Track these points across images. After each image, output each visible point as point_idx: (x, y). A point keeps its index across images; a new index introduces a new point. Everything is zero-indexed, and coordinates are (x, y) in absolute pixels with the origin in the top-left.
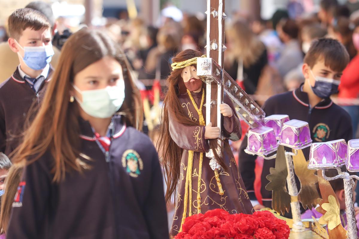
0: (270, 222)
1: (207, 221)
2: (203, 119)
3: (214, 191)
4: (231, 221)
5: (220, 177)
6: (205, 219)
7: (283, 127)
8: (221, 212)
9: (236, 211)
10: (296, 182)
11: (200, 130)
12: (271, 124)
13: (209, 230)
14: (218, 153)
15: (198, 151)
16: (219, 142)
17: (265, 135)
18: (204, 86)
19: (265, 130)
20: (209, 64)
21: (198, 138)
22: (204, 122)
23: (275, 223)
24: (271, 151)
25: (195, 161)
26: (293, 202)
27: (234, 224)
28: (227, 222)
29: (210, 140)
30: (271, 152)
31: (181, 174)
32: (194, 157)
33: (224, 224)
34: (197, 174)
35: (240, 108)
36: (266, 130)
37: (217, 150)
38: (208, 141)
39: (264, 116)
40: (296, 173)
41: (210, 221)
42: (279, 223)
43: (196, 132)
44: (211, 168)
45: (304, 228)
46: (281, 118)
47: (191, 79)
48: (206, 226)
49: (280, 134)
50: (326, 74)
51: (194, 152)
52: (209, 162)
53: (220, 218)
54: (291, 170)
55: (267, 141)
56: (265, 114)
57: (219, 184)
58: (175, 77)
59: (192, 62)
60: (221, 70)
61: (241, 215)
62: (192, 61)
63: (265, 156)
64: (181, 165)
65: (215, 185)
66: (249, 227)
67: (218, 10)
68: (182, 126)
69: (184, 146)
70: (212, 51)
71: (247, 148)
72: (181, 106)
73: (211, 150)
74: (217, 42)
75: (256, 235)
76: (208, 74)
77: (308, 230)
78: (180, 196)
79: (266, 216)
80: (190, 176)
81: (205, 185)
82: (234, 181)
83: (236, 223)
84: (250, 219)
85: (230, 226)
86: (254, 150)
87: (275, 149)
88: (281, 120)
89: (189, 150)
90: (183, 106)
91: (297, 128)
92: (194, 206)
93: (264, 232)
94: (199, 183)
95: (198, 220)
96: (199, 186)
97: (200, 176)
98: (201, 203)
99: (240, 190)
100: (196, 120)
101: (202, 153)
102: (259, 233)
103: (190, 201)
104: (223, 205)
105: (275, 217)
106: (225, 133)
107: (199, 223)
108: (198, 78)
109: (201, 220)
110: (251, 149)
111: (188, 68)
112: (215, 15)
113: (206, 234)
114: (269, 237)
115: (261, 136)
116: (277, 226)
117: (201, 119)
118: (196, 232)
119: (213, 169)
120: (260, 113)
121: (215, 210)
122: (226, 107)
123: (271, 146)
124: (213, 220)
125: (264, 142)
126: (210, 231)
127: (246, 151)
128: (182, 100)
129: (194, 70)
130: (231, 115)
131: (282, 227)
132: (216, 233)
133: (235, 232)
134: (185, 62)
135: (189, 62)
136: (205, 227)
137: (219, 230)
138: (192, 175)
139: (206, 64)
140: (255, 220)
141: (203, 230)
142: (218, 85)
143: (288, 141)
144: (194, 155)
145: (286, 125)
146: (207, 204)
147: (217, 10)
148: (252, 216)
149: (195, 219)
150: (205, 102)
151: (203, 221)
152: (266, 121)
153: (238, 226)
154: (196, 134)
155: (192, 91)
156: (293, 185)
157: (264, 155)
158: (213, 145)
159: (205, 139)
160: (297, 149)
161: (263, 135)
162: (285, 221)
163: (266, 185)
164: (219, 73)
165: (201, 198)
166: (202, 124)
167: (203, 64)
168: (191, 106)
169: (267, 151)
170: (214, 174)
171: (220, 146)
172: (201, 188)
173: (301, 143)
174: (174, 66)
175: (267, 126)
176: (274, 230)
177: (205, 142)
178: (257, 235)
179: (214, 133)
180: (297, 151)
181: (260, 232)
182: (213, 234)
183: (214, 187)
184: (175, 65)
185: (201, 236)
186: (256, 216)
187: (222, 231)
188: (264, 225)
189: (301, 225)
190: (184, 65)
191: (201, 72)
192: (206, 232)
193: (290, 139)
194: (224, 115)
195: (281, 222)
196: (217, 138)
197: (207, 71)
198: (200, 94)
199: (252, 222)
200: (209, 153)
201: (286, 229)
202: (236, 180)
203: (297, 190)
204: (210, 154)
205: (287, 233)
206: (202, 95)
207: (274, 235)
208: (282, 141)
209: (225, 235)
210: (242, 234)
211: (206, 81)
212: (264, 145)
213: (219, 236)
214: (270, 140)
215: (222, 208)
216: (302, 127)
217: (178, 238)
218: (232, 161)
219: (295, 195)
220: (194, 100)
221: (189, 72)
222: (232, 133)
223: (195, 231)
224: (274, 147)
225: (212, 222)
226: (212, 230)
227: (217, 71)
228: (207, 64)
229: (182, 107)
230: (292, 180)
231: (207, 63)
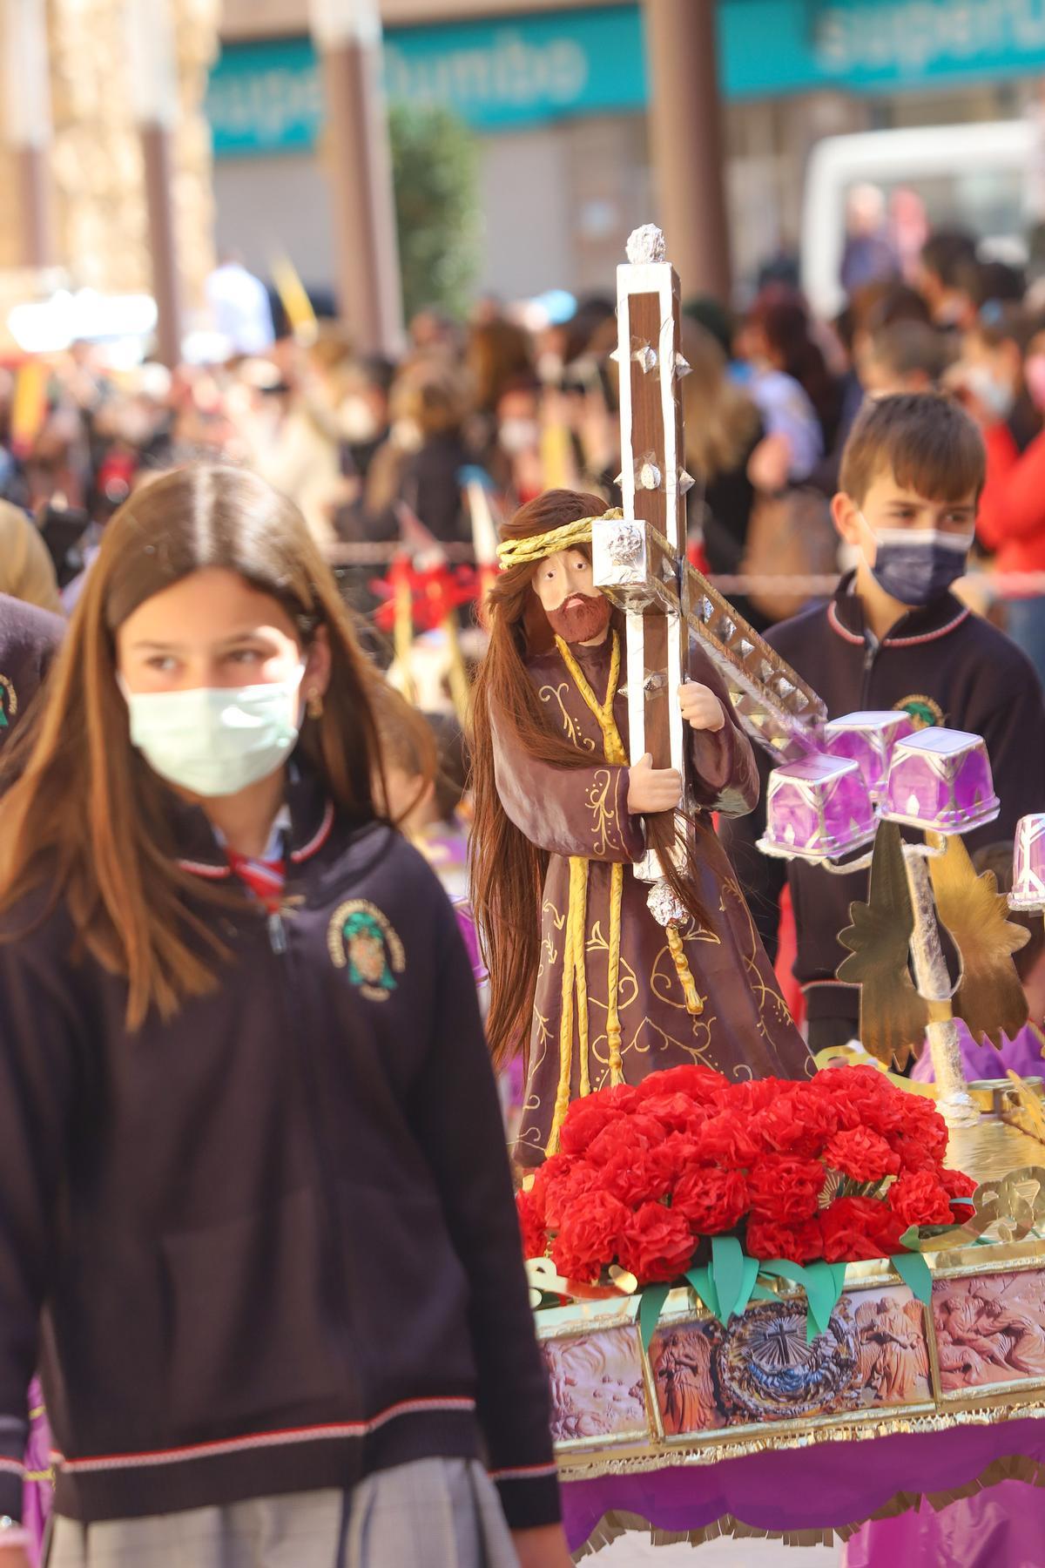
0: (878, 1107)
1: (651, 1111)
2: (618, 742)
3: (667, 1001)
4: (737, 1107)
5: (687, 948)
6: (643, 1103)
7: (895, 757)
8: (699, 1076)
9: (749, 1070)
10: (943, 952)
11: (610, 782)
12: (848, 745)
13: (658, 1144)
14: (676, 864)
15: (605, 859)
16: (681, 824)
17: (829, 788)
18: (616, 622)
19: (828, 770)
20: (637, 543)
21: (603, 813)
22: (622, 752)
23: (895, 1109)
24: (854, 842)
25: (593, 895)
26: (933, 1021)
27: (750, 1118)
28: (725, 1113)
29: (647, 816)
30: (852, 848)
31: (545, 944)
32: (589, 879)
33: (714, 1121)
34: (603, 943)
35: (742, 693)
36: (835, 769)
37: (674, 852)
38: (639, 821)
39: (825, 718)
40: (941, 920)
41: (662, 1112)
42: (911, 1110)
43: (597, 791)
44: (653, 919)
45: (975, 1114)
46: (883, 724)
47: (570, 598)
48: (646, 1132)
49: (883, 781)
50: (908, 514)
51: (591, 863)
52: (647, 895)
53: (696, 1098)
54: (925, 910)
55: (838, 808)
56: (825, 709)
57: (685, 976)
58: (512, 595)
59: (573, 538)
60: (679, 562)
61: (771, 1087)
62: (571, 534)
63: (833, 862)
64: (545, 909)
65: (669, 980)
66: (804, 1126)
67: (658, 345)
68: (545, 768)
69: (552, 841)
70: (640, 494)
71: (765, 834)
72: (536, 696)
73: (652, 854)
74: (660, 462)
75: (830, 1157)
76: (635, 580)
77: (990, 1121)
78: (546, 1024)
79: (863, 1084)
80: (579, 951)
81: (634, 981)
82: (739, 960)
83: (753, 1115)
84: (806, 1098)
85: (736, 1128)
86: (792, 842)
87: (868, 835)
88: (885, 730)
89: (570, 856)
90: (544, 696)
91: (944, 757)
92: (599, 1058)
93: (858, 1144)
94: (612, 975)
95: (617, 1109)
96: (611, 983)
97: (613, 948)
98: (622, 1047)
99: (759, 991)
100: (593, 744)
101: (620, 865)
102: (841, 1148)
103: (583, 1038)
104: (701, 1050)
105: (894, 1088)
106: (698, 787)
107: (621, 1122)
108: (595, 594)
109: (628, 1108)
110: (780, 839)
111: (557, 558)
112: (648, 363)
113: (650, 1159)
114: (878, 1159)
115: (817, 791)
116: (903, 1118)
117: (612, 742)
118: (614, 1154)
119: (661, 923)
120: (811, 707)
121: (678, 1069)
122: (699, 696)
123: (854, 827)
124: (672, 1108)
125: (828, 810)
126: (664, 1147)
127: (765, 846)
128: (539, 674)
129: (580, 566)
130: (719, 724)
131: (919, 1124)
132: (686, 1155)
133: (755, 1149)
134: (547, 537)
135: (560, 536)
136: (644, 1135)
137: (696, 1143)
138: (586, 947)
139: (626, 542)
140: (823, 1102)
141: (639, 1146)
142: (669, 616)
143: (913, 804)
144: (590, 871)
145: (905, 750)
146: (646, 1049)
147: (655, 346)
148: (813, 1088)
149: (607, 1107)
150: (622, 679)
151: (633, 1112)
152: (829, 736)
153: (764, 1126)
154: (596, 798)
155: (576, 640)
156: (935, 963)
157: (827, 858)
158: (657, 836)
159: (630, 813)
160: (948, 834)
161: (823, 787)
162: (931, 1101)
163: (836, 967)
164: (673, 573)
165: (623, 1029)
166: (614, 759)
167: (616, 543)
168: (574, 698)
169: (837, 845)
170: (665, 941)
171: (685, 836)
172: (618, 991)
173: (960, 811)
174: (504, 553)
175: (835, 754)
176: (893, 1136)
177: (630, 824)
178: (834, 1155)
179: (660, 791)
180: (946, 839)
181: (845, 1143)
182: (676, 1159)
183: (667, 987)
184: (509, 548)
185: (631, 1169)
186: (823, 1084)
187: (708, 1148)
188: (857, 1118)
189: (966, 1103)
190: (543, 548)
191: (607, 571)
192: (648, 1150)
193: (922, 800)
194: (693, 724)
195: (916, 1106)
196: (672, 811)
197: (628, 568)
198: (605, 650)
199: (814, 1108)
200: (644, 864)
201: (934, 1130)
202: (744, 958)
203: (947, 980)
204: (649, 868)
205: (938, 1143)
206: (610, 655)
207: (896, 1152)
208: (891, 805)
209: (719, 1159)
210: (780, 1153)
211: (624, 602)
212: (828, 822)
213: (698, 1165)
214: (846, 804)
215: (699, 1059)
216: (963, 754)
217: (546, 1176)
218: (726, 889)
219: (943, 997)
220: (584, 674)
221: (560, 574)
222: (725, 790)
223: (609, 1148)
224: (863, 829)
225: (670, 1115)
226: (670, 1144)
227: (665, 568)
228: (630, 543)
229: (542, 702)
230: (928, 943)
231: (629, 538)
